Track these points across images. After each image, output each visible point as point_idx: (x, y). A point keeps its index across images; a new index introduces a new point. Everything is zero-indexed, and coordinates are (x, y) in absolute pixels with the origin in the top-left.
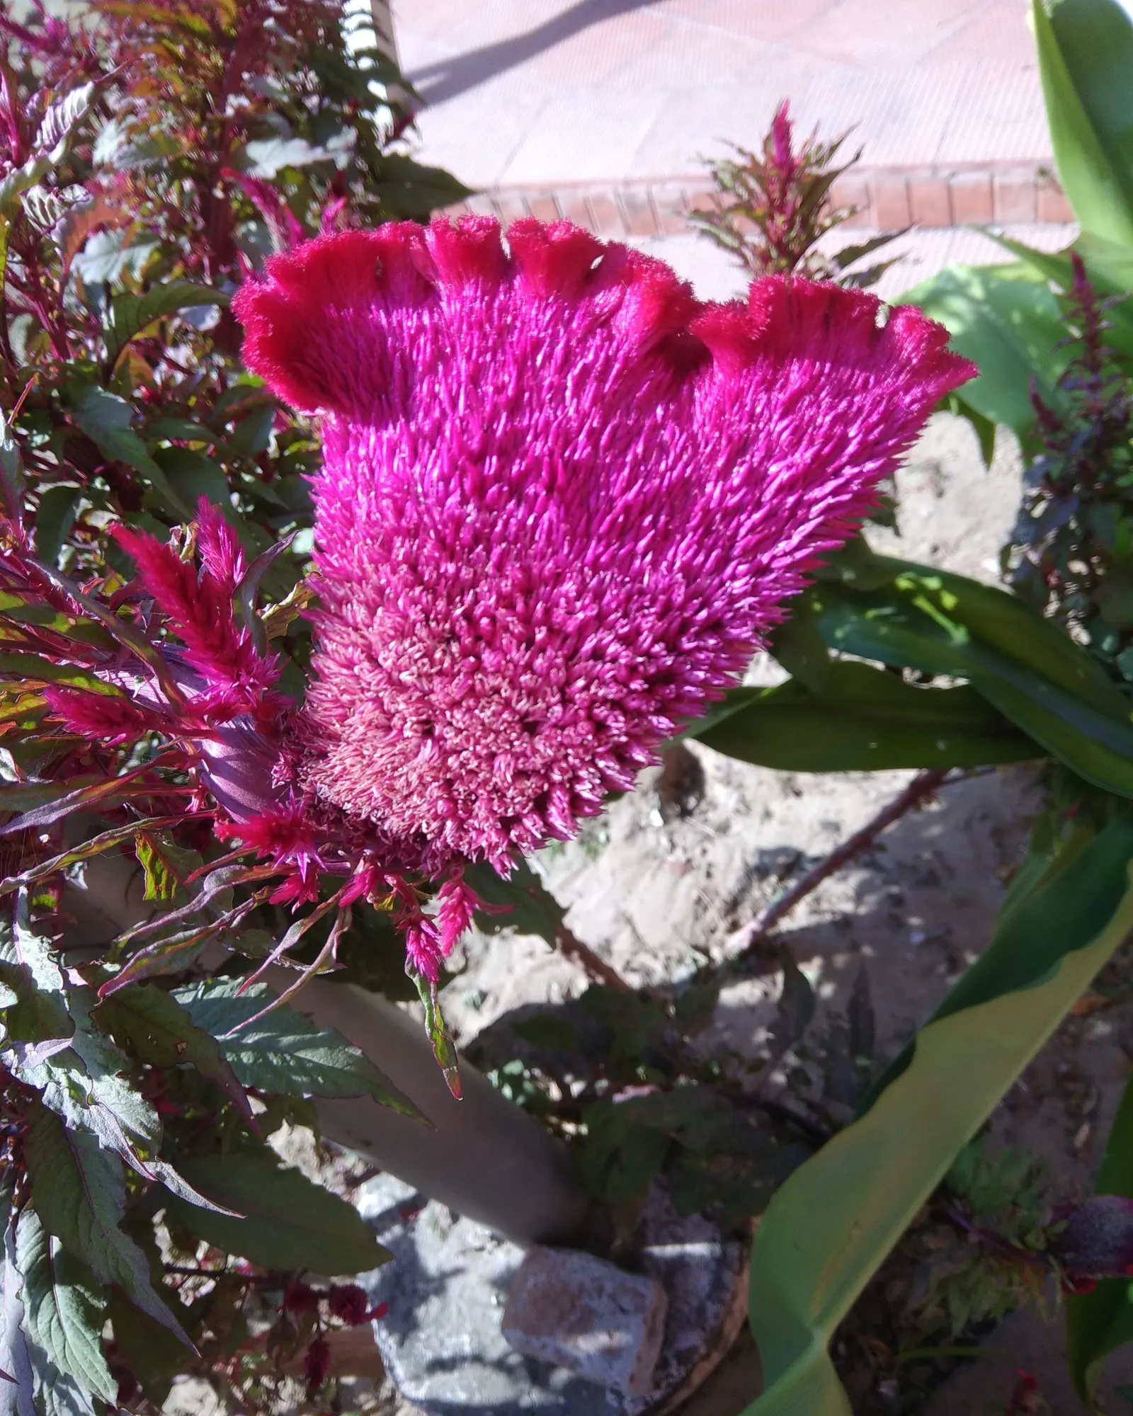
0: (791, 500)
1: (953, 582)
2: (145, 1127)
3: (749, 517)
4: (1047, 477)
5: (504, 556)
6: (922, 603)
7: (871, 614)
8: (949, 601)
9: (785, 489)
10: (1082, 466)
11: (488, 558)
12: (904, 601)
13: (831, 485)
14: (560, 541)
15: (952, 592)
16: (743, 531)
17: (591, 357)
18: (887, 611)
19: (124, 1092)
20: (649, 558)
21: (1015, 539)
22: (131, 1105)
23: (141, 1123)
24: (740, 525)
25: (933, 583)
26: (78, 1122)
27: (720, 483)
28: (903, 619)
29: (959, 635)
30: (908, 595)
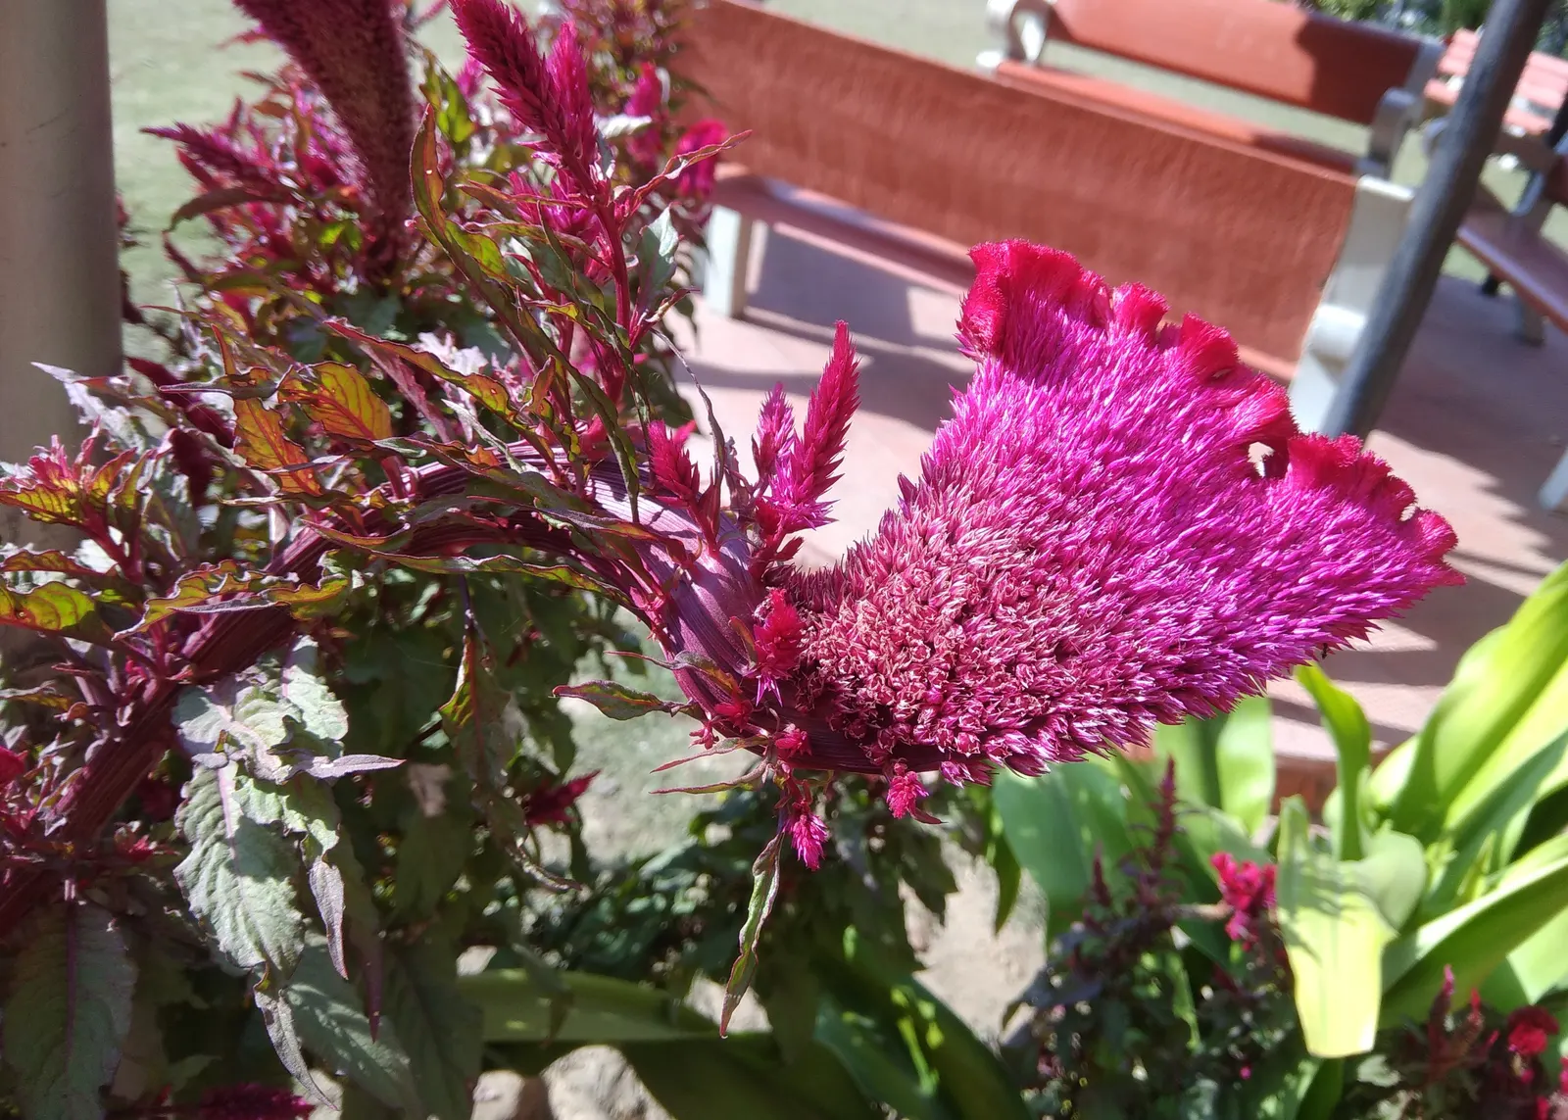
0: (1324, 592)
1: (946, 1017)
2: (281, 954)
3: (1289, 587)
4: (1077, 948)
5: (1107, 510)
6: (907, 1028)
7: (850, 1017)
8: (935, 1037)
9: (1318, 583)
10: (1115, 953)
11: (1095, 504)
12: (889, 1017)
13: (1354, 596)
14: (1153, 522)
15: (941, 1028)
16: (1279, 595)
17: (1211, 420)
18: (867, 1022)
19: (282, 903)
20: (1213, 571)
21: (1026, 999)
22: (281, 919)
23: (280, 947)
24: (1279, 590)
25: (927, 1010)
26: (205, 911)
27: (1277, 552)
28: (879, 1038)
29: (928, 1084)
30: (899, 1012)
